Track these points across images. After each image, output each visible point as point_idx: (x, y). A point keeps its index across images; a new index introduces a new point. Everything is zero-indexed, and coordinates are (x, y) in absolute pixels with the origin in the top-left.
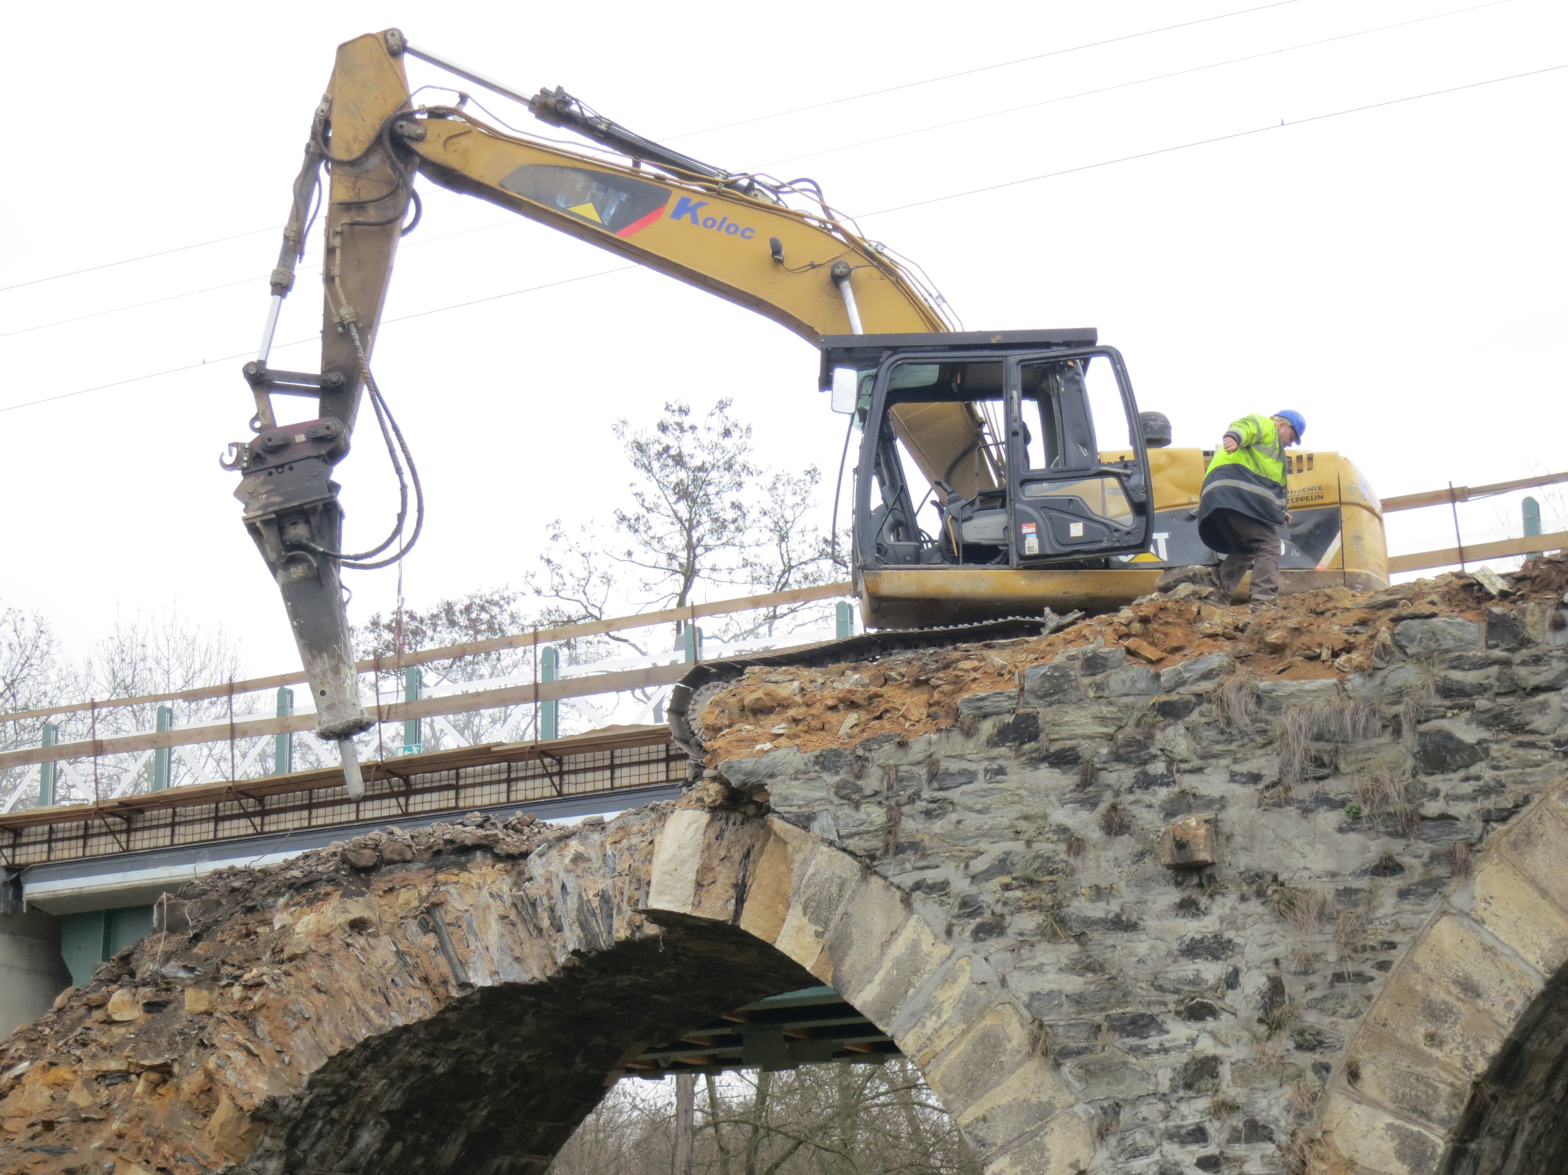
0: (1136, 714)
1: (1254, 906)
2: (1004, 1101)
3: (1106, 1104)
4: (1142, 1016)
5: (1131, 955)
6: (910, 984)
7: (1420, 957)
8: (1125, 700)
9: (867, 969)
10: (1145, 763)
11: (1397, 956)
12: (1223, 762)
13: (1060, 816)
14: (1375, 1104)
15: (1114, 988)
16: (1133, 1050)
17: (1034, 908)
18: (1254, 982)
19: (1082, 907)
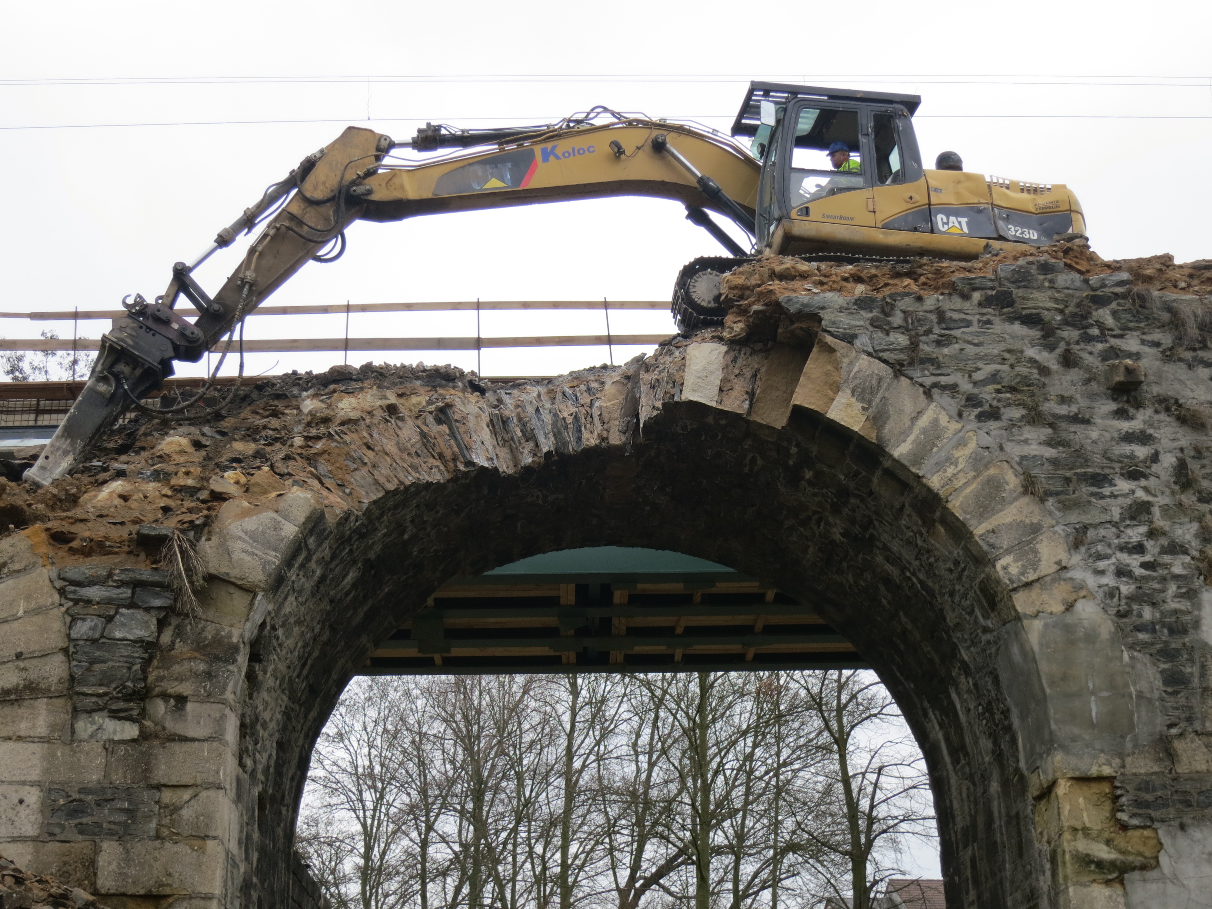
0: (1075, 301)
1: (1163, 416)
2: (1008, 520)
3: (1077, 526)
4: (1099, 474)
5: (1087, 438)
6: (934, 445)
8: (1067, 291)
9: (901, 433)
10: (1086, 328)
12: (1135, 333)
13: (1031, 352)
15: (1079, 457)
16: (1093, 494)
17: (1019, 405)
18: (1168, 460)
19: (1051, 407)
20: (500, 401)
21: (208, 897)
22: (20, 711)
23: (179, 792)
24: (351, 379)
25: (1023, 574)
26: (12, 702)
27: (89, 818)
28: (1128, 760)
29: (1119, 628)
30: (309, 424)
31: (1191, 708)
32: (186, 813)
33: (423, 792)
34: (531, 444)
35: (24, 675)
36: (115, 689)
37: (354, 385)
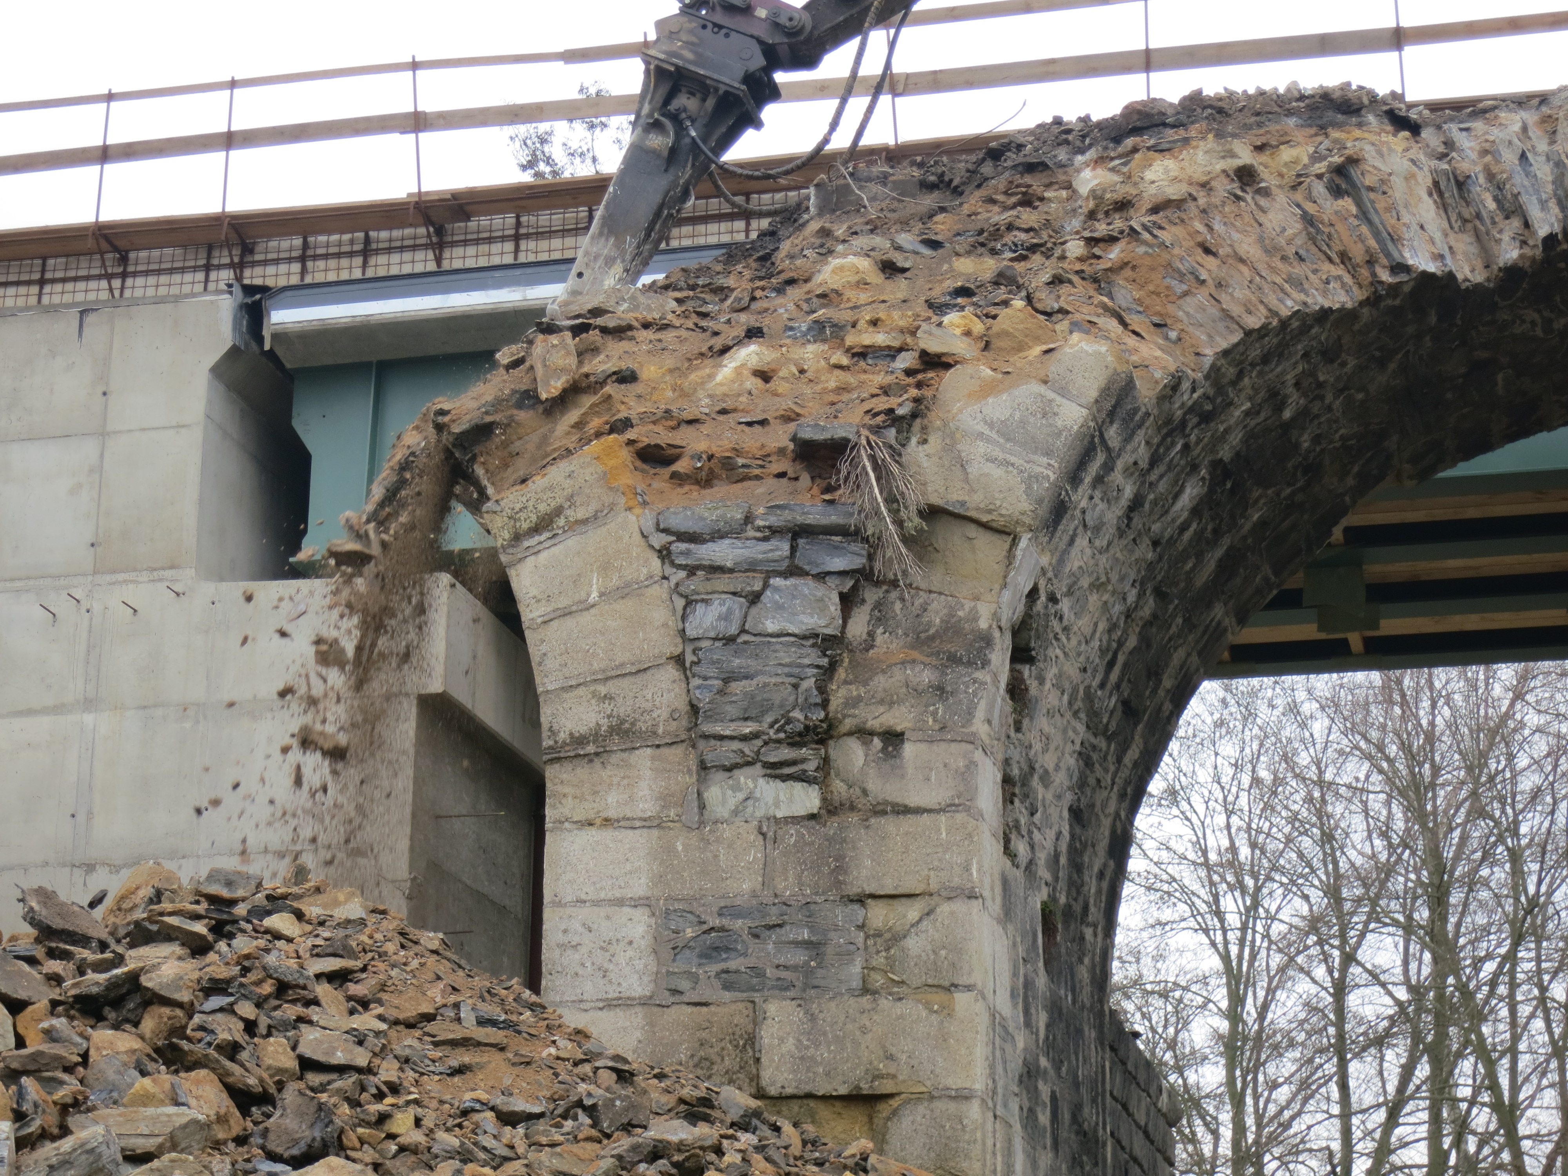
20: (1449, 144)
21: (963, 1096)
22: (605, 774)
23: (900, 906)
24: (1165, 125)
26: (590, 758)
27: (741, 960)
30: (1092, 215)
32: (914, 944)
33: (1333, 892)
34: (1516, 223)
35: (608, 707)
36: (771, 726)
37: (1170, 134)
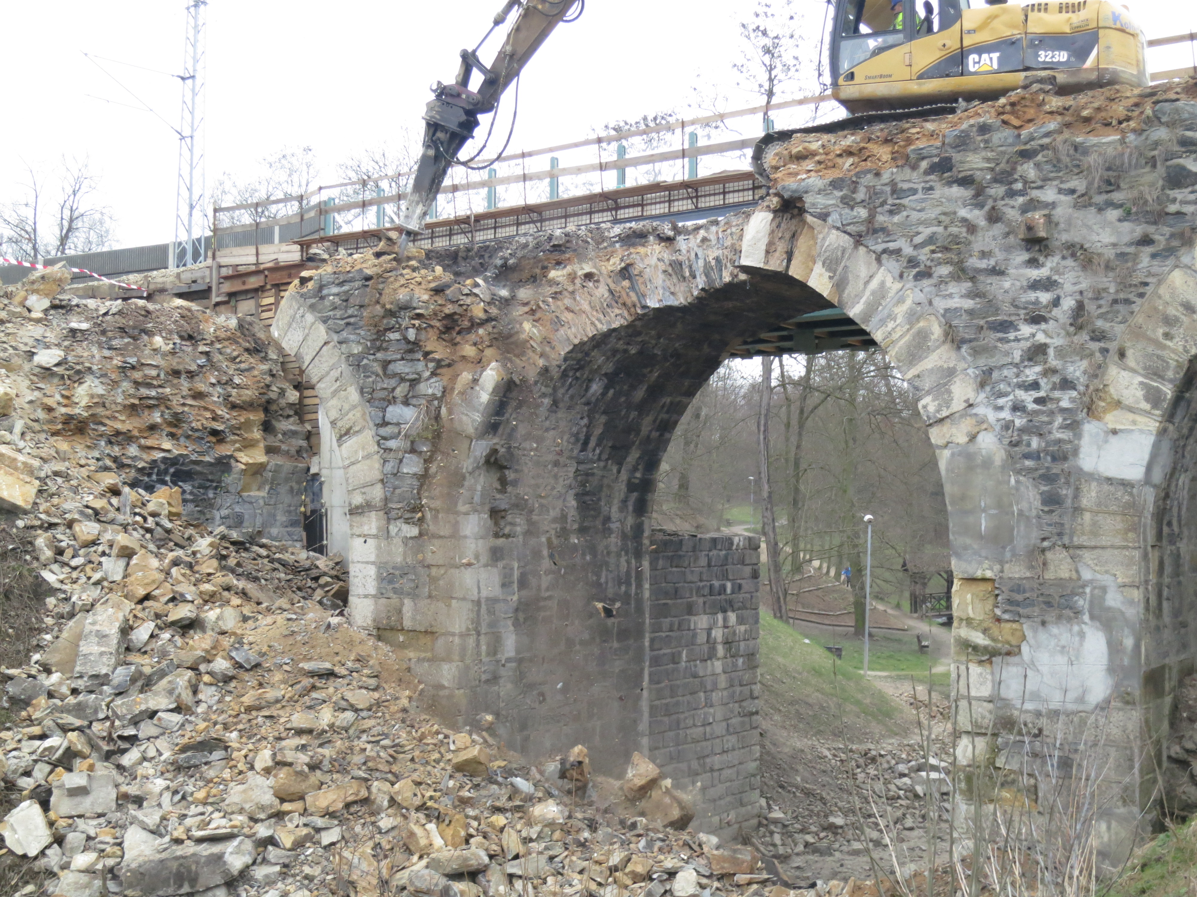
0: (1007, 157)
1: (1070, 262)
2: (929, 366)
3: (984, 369)
4: (1006, 321)
5: (1000, 288)
6: (880, 304)
7: (1162, 291)
8: (1000, 149)
9: (856, 296)
10: (1011, 183)
11: (1149, 290)
12: (1055, 183)
13: (963, 213)
14: (1133, 371)
15: (991, 306)
16: (1000, 340)
17: (947, 263)
18: (1068, 303)
19: (974, 262)
22: (364, 519)
23: (438, 569)
25: (938, 411)
26: (361, 514)
27: (398, 584)
28: (1007, 566)
29: (1010, 456)
31: (1062, 525)
32: (442, 582)
35: (365, 497)
36: (406, 505)
